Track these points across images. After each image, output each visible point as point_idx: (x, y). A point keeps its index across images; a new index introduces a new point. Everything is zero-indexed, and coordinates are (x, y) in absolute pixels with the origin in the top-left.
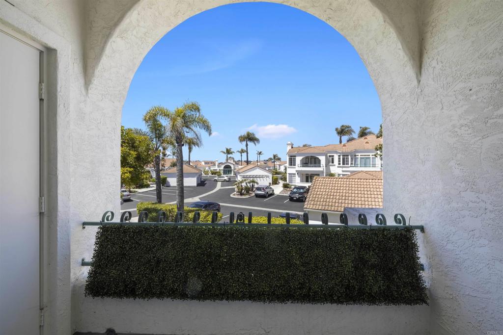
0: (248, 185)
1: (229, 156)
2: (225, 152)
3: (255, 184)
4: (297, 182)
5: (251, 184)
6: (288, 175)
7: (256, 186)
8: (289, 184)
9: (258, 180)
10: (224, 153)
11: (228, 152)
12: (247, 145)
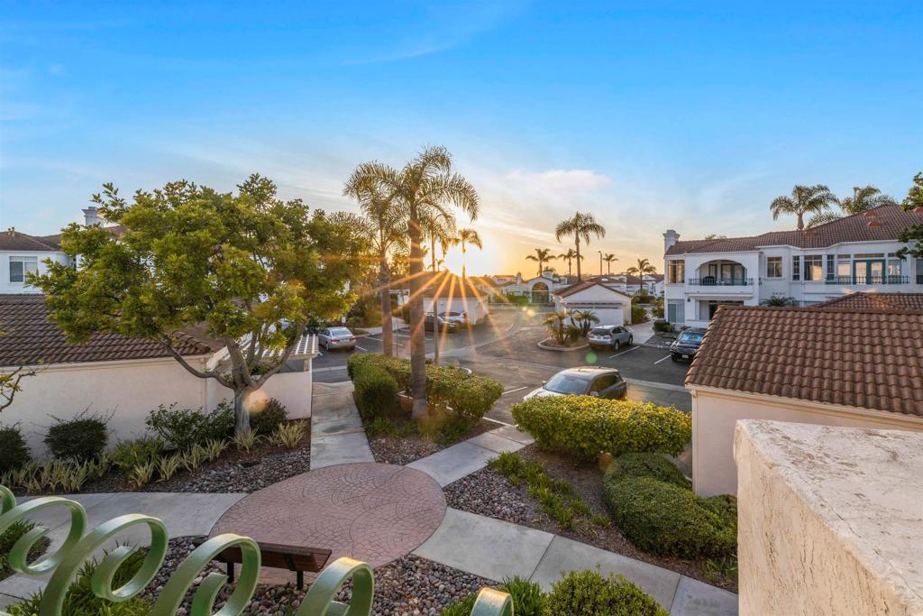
0: (577, 323)
1: (545, 265)
2: (537, 256)
3: (592, 323)
4: (687, 318)
5: (583, 322)
6: (666, 303)
7: (594, 326)
8: (668, 324)
9: (598, 313)
10: (534, 258)
11: (543, 256)
12: (577, 241)
